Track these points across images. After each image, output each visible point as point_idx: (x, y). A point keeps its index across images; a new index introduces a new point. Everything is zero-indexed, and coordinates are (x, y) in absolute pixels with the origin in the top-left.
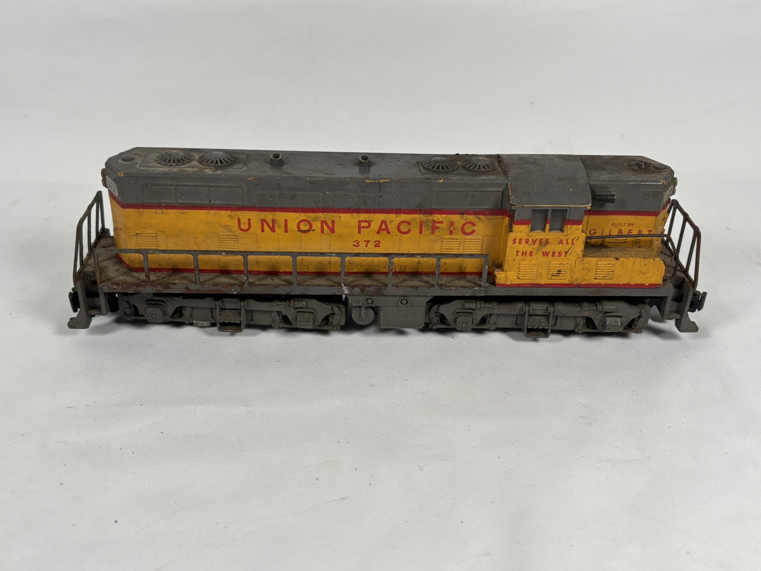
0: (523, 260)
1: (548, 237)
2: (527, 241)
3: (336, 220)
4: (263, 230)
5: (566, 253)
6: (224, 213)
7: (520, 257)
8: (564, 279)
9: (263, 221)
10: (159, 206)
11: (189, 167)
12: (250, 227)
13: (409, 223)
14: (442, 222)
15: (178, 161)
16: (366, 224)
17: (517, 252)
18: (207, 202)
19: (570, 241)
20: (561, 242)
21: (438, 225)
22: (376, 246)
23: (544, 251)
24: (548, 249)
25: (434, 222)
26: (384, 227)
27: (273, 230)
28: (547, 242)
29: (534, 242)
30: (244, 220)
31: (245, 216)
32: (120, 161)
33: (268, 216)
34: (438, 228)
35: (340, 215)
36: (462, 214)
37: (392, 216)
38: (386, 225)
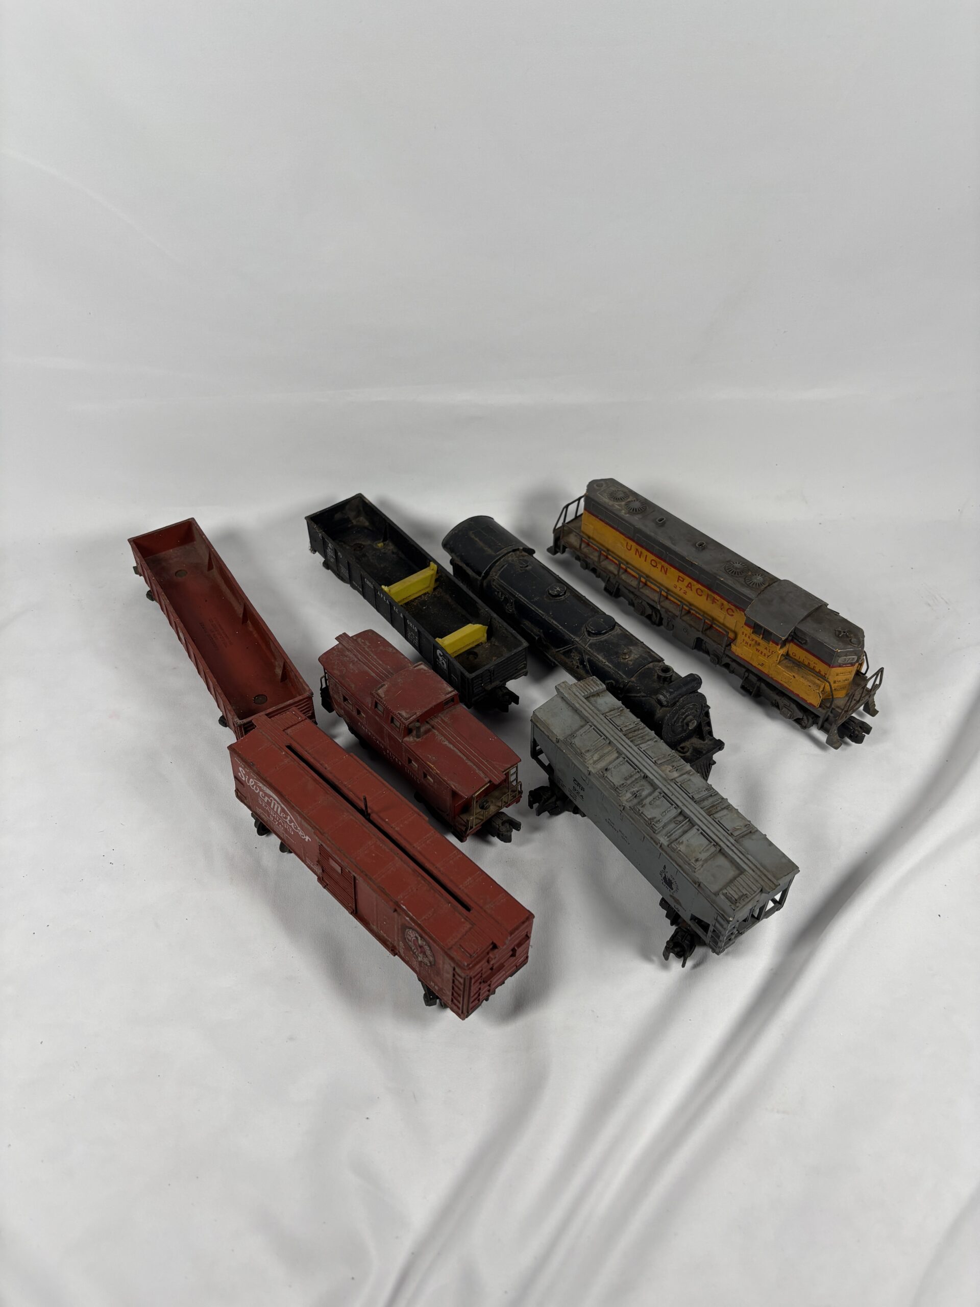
0: (745, 646)
1: (760, 642)
2: (749, 637)
3: (669, 569)
4: (636, 554)
5: (768, 656)
6: (622, 536)
7: (744, 643)
8: (765, 670)
9: (637, 550)
10: (597, 517)
11: (618, 505)
12: (631, 548)
13: (702, 591)
14: (718, 601)
15: (616, 499)
16: (682, 580)
17: (744, 640)
18: (616, 527)
19: (771, 651)
20: (766, 649)
21: (716, 601)
22: (684, 593)
23: (757, 648)
24: (758, 647)
25: (714, 598)
26: (690, 585)
27: (640, 556)
28: (759, 644)
29: (753, 640)
30: (629, 545)
31: (631, 543)
32: (595, 486)
33: (640, 549)
34: (716, 602)
35: (671, 567)
36: (729, 603)
37: (695, 583)
38: (691, 585)
